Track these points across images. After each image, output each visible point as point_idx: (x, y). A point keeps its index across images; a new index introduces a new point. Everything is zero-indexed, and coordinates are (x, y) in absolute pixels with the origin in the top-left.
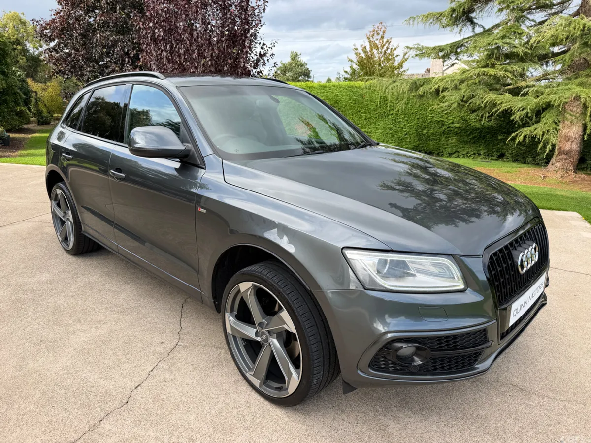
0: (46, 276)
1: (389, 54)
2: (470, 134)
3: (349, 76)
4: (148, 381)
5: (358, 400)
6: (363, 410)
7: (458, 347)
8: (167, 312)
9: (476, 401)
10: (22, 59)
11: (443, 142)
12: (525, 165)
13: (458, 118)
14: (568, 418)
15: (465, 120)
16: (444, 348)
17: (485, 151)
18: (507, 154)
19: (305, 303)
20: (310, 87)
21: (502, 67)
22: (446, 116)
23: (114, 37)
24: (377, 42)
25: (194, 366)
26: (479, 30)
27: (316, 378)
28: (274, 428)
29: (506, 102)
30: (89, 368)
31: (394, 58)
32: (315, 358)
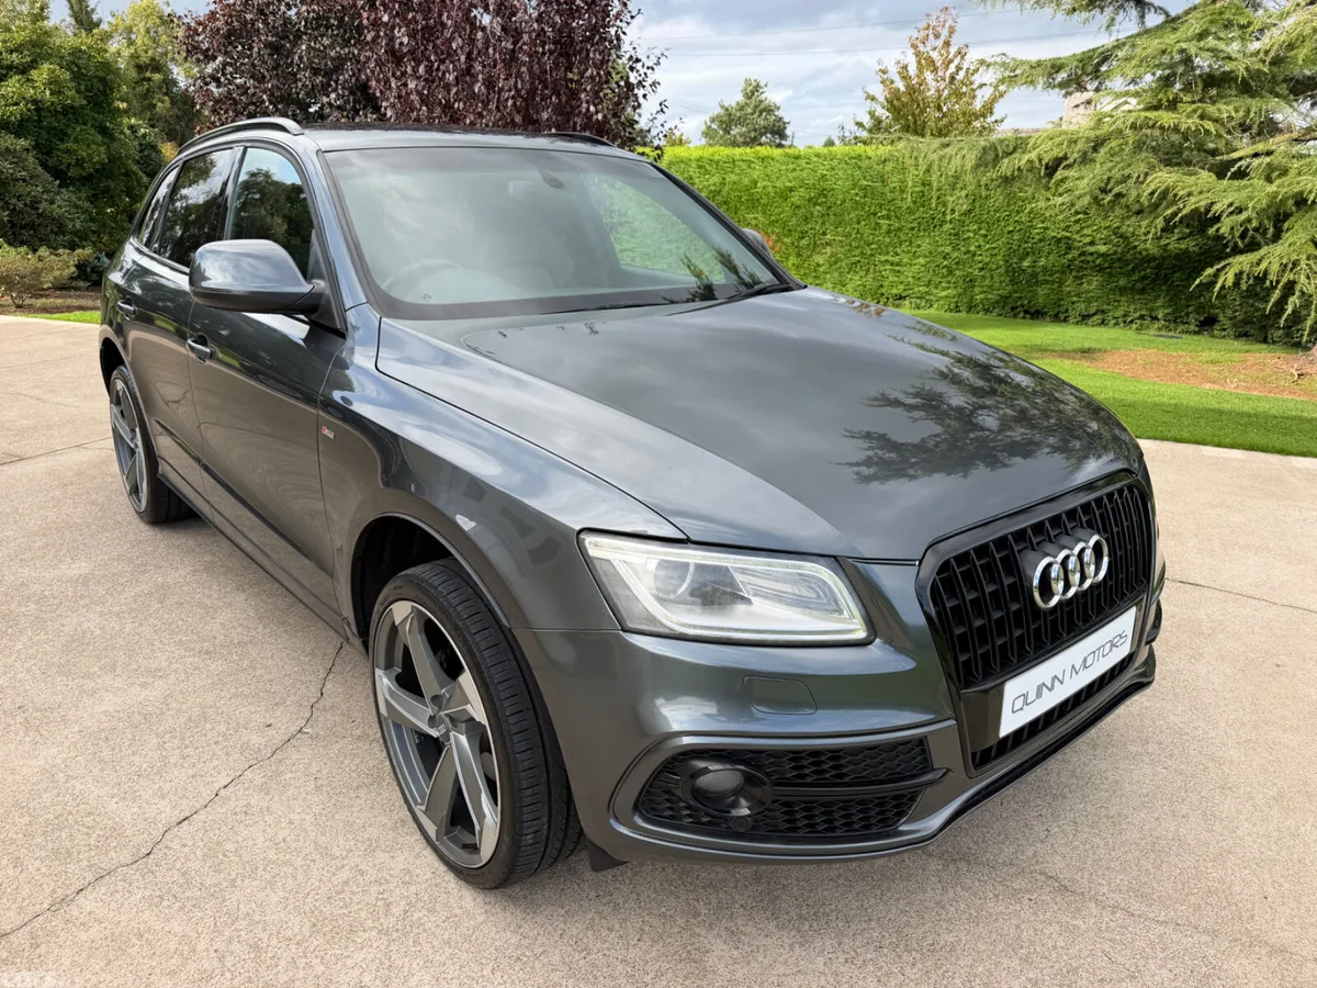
0: (80, 567)
1: (963, 83)
2: (1133, 270)
3: (864, 134)
4: (209, 809)
5: (661, 884)
6: (663, 910)
7: (847, 780)
8: (302, 658)
9: (943, 907)
10: (163, 102)
11: (1068, 289)
12: (1263, 346)
13: (1105, 232)
14: (1161, 967)
15: (1121, 236)
16: (809, 780)
17: (1167, 311)
18: (1221, 317)
19: (512, 656)
20: (763, 159)
21: (1194, 106)
22: (1078, 227)
23: (338, 49)
24: (934, 55)
25: (320, 782)
26: (1153, 20)
27: (530, 831)
28: (446, 937)
29: (1201, 193)
30: (96, 771)
31: (972, 90)
32: (525, 784)
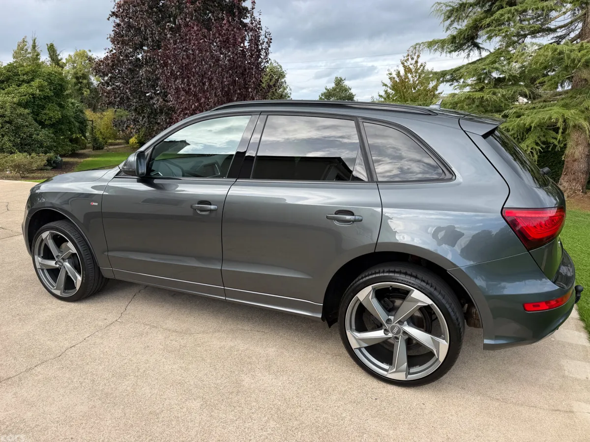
10: (86, 91)
24: (411, 67)
